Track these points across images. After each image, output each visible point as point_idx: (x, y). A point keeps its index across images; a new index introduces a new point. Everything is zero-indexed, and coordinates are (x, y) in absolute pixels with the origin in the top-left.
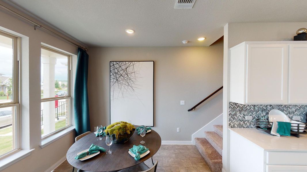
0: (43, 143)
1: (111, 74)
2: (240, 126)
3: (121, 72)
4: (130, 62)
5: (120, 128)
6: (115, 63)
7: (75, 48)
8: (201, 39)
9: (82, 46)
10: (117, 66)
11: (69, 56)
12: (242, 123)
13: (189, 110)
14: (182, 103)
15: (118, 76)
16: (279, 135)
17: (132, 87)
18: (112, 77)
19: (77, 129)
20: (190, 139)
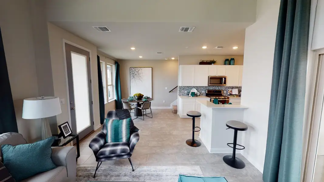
0: (109, 101)
1: (131, 74)
2: (183, 95)
3: (136, 73)
4: (140, 68)
5: (139, 94)
6: (132, 68)
7: (113, 62)
8: (173, 59)
9: (116, 60)
10: (133, 70)
11: (111, 65)
12: (183, 94)
13: (169, 92)
14: (166, 88)
15: (134, 75)
16: (191, 96)
17: (141, 80)
18: (131, 75)
19: (117, 100)
20: (170, 106)
